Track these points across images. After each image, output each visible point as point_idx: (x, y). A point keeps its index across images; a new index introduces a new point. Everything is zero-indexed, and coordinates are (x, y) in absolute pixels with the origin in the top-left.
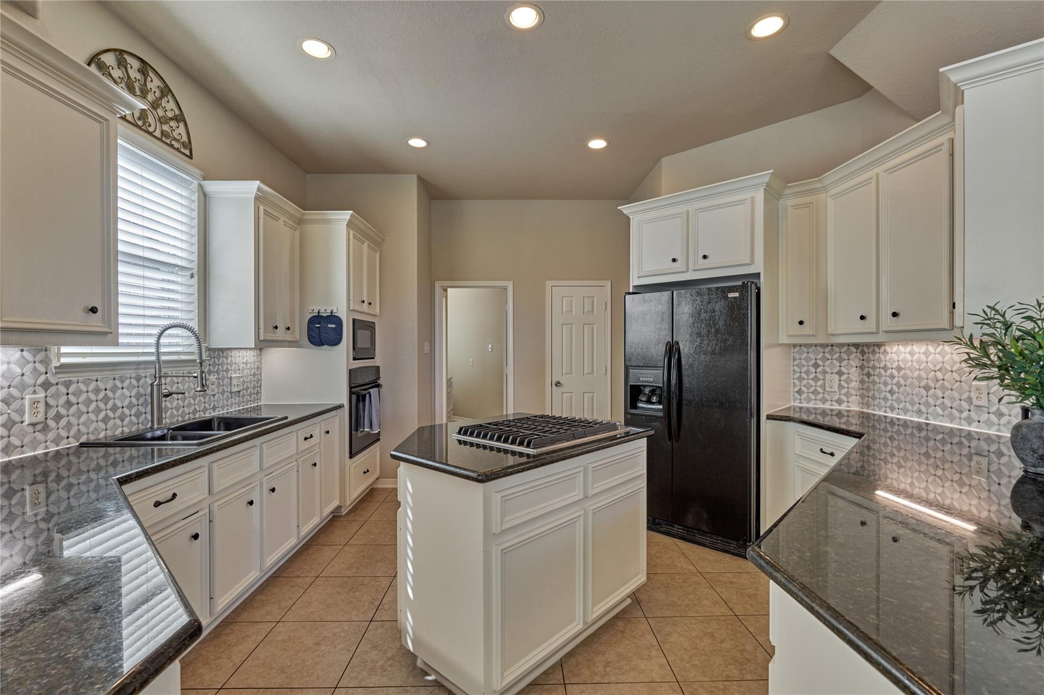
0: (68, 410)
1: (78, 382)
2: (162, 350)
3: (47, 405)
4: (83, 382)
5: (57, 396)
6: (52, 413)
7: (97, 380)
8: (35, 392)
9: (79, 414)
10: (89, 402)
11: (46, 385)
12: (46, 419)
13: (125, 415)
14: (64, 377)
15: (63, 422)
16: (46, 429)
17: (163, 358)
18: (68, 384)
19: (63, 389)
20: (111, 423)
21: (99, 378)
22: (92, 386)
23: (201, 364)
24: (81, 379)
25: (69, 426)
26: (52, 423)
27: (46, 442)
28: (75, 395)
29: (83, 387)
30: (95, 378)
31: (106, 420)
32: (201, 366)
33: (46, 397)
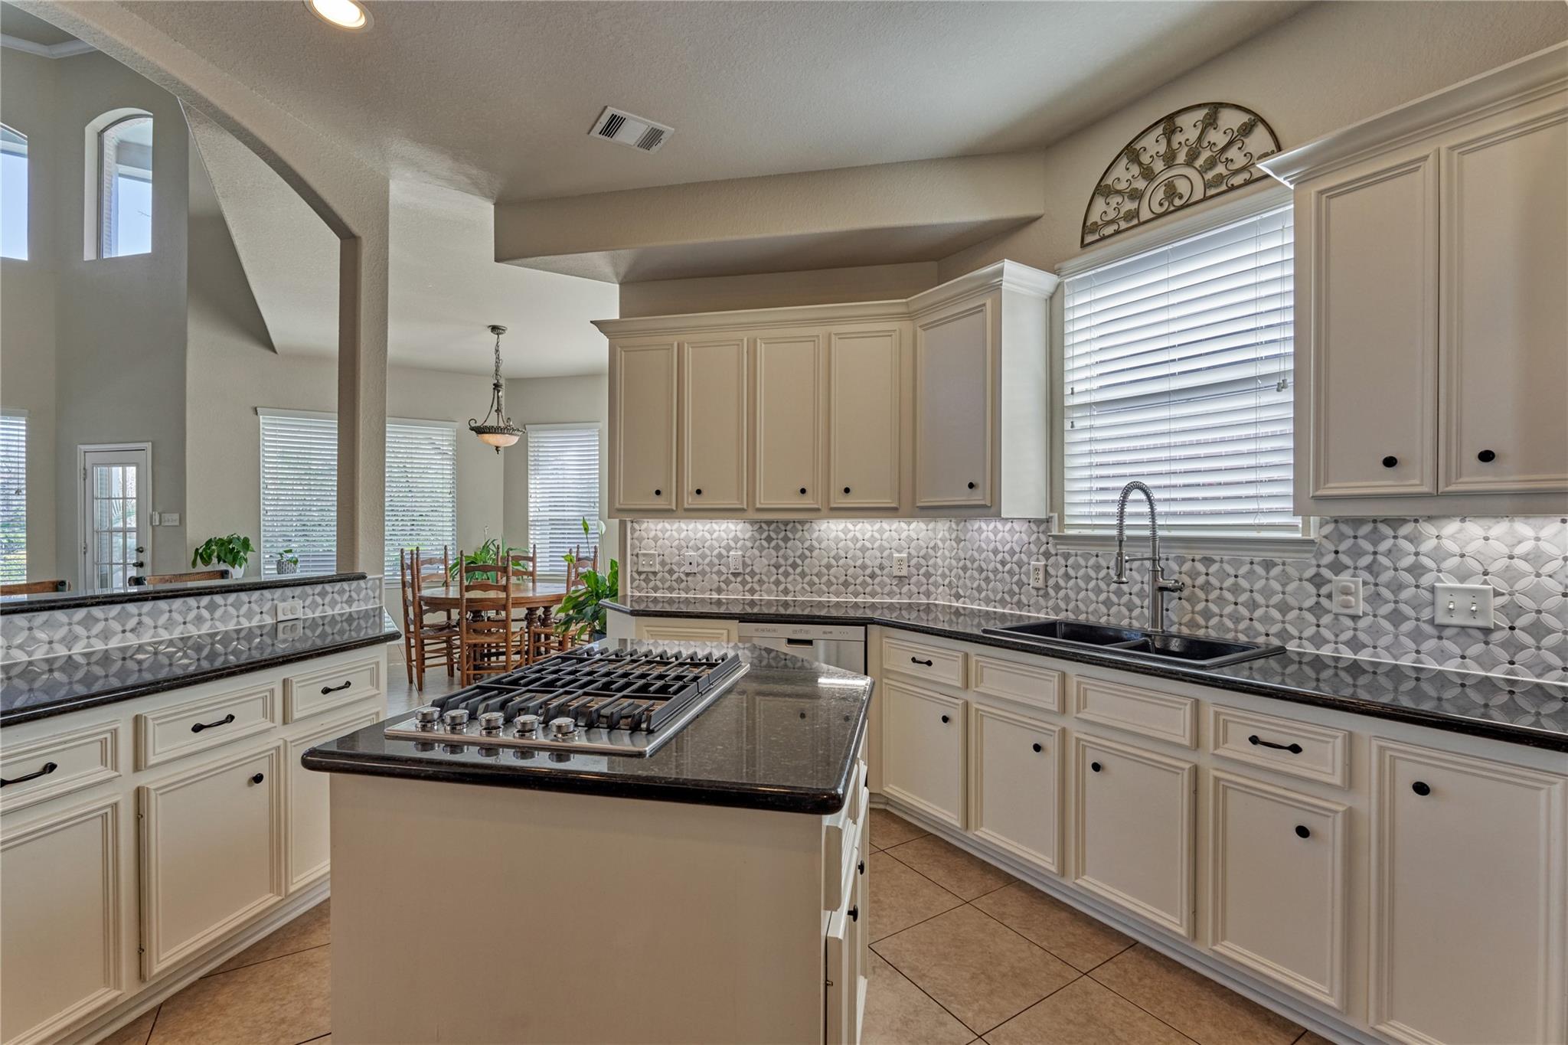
0: (1067, 583)
1: (1076, 555)
2: (1159, 522)
3: (1046, 571)
4: (1081, 556)
5: (1056, 565)
6: (1051, 582)
7: (1097, 556)
8: (1038, 560)
9: (1079, 590)
10: (1088, 579)
11: (1047, 555)
12: (1047, 586)
13: (1134, 604)
14: (1062, 549)
15: (1062, 593)
16: (1046, 596)
17: (1160, 533)
18: (1066, 557)
19: (1062, 561)
20: (1114, 609)
21: (1100, 553)
22: (1092, 561)
23: (1121, 542)
24: (1079, 552)
25: (1067, 599)
26: (1052, 592)
27: (1047, 608)
28: (1073, 568)
29: (1082, 562)
30: (1094, 553)
31: (1108, 603)
32: (1120, 546)
33: (1046, 566)
